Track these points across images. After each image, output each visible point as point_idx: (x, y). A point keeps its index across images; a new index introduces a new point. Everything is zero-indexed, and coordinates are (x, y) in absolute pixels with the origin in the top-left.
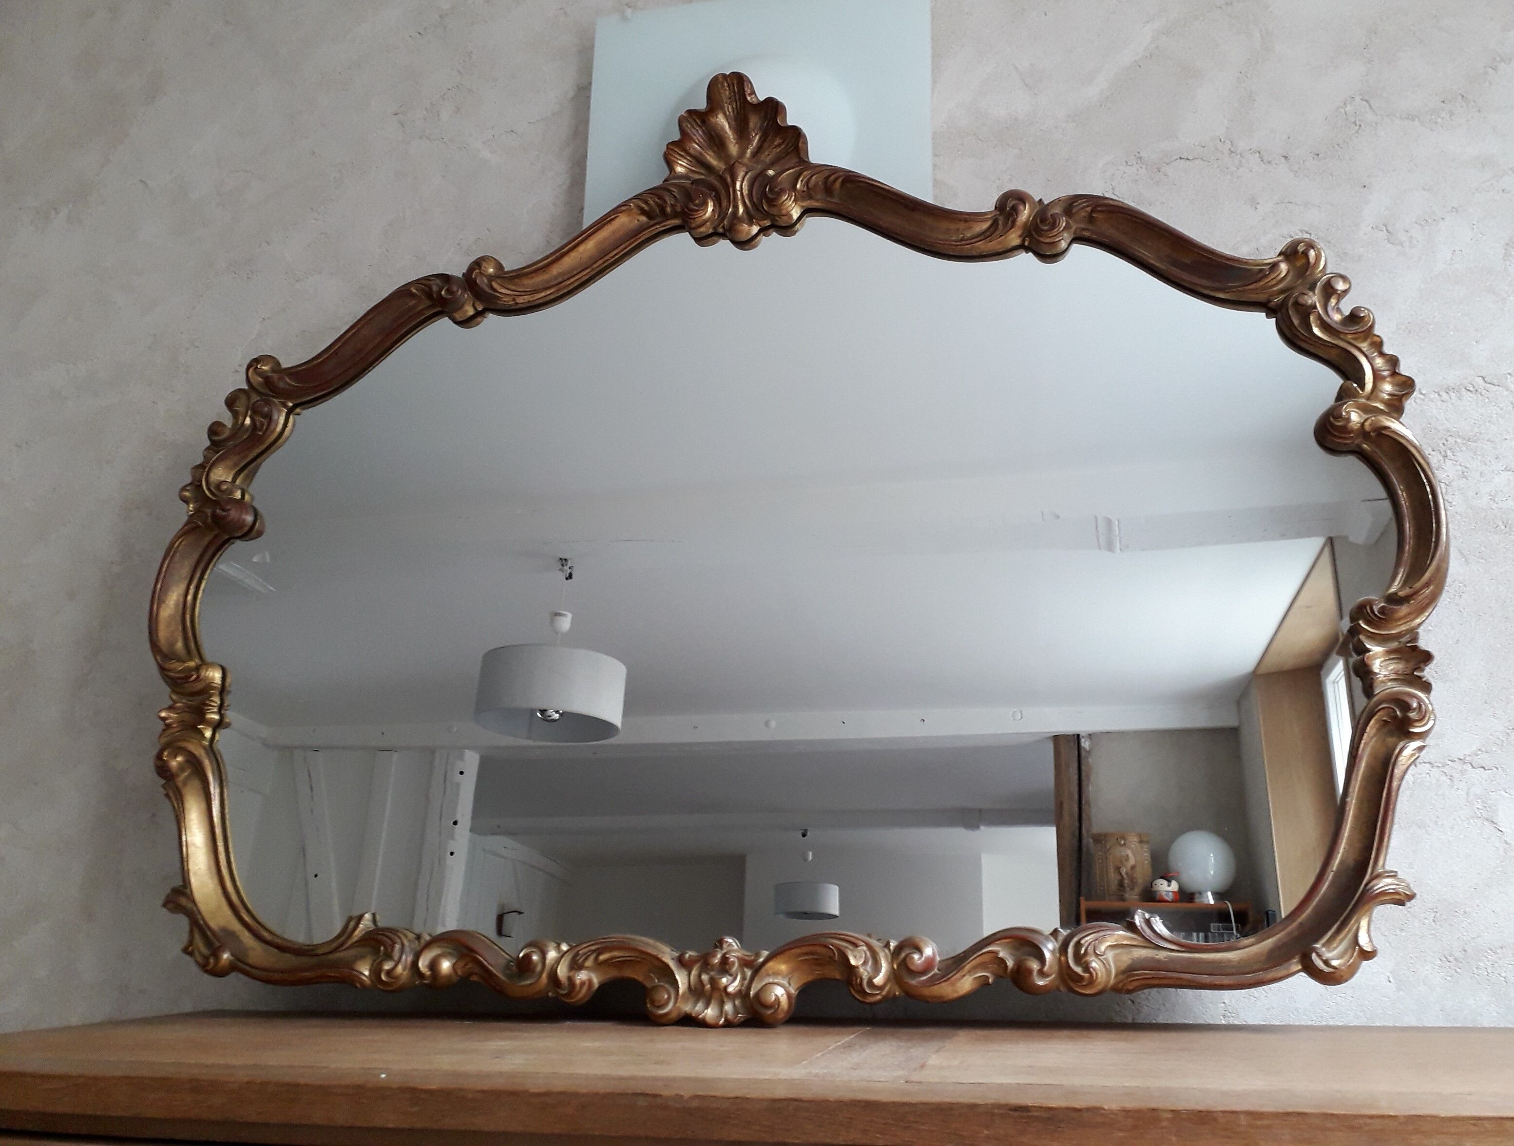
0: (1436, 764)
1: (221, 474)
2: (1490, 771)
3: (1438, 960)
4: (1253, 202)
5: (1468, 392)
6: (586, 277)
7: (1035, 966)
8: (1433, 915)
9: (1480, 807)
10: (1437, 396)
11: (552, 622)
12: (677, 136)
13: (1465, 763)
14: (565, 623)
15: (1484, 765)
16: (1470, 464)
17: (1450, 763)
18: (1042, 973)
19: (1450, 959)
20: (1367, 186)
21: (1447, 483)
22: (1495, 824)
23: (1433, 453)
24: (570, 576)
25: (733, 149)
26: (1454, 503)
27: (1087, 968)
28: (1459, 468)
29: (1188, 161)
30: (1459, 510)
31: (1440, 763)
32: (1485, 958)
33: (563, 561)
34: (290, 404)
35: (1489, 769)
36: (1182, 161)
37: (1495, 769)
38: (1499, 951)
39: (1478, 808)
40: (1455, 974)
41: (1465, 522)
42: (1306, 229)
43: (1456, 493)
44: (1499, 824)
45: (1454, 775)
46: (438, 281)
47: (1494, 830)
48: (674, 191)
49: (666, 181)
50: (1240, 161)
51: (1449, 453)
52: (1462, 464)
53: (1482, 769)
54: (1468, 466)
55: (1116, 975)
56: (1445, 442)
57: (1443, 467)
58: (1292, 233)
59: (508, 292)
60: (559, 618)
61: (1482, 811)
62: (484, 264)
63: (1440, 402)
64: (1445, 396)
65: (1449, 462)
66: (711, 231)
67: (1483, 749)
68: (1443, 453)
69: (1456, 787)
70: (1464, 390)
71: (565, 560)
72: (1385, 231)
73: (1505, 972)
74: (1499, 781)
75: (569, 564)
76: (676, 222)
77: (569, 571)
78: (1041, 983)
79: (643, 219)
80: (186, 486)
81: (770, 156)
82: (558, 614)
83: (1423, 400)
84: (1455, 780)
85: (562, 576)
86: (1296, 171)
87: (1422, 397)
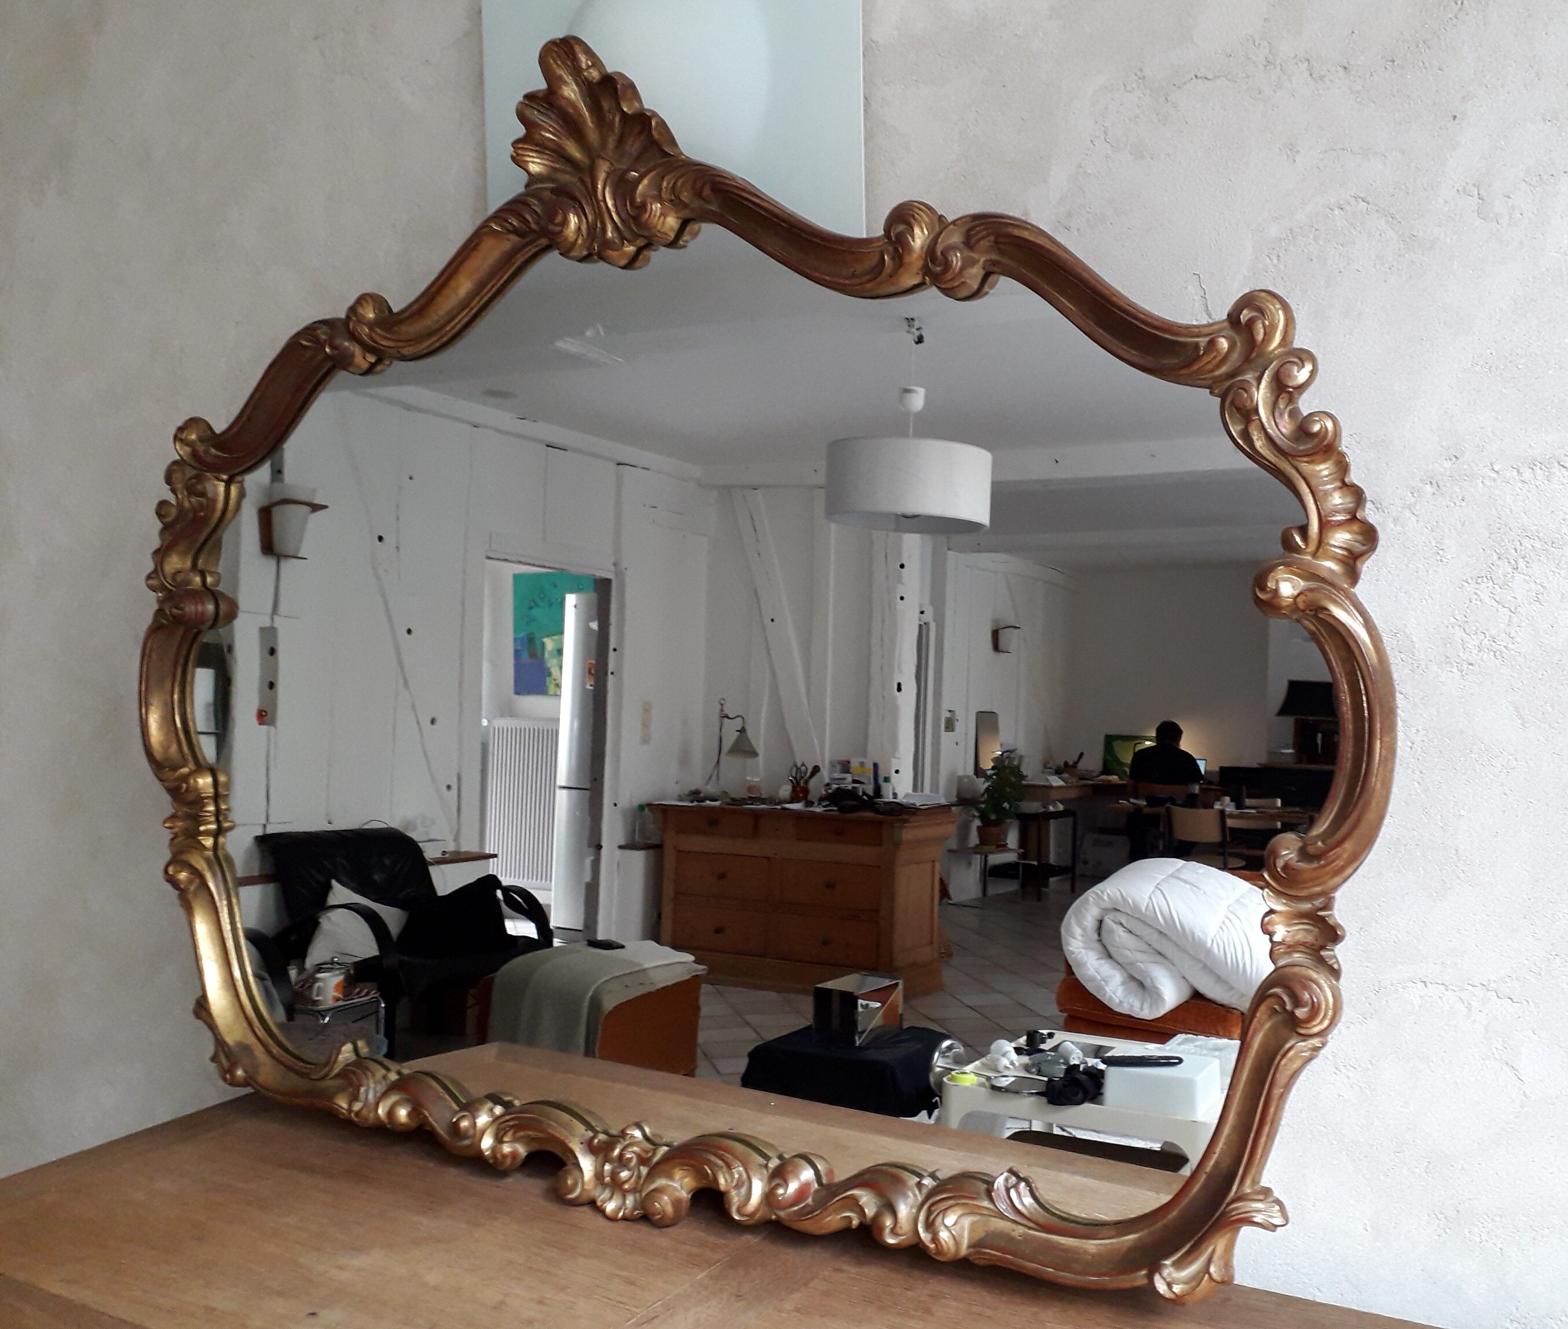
0: (1451, 987)
1: (175, 563)
2: (1518, 1004)
3: (1426, 1216)
4: (1291, 149)
5: (1561, 468)
6: (466, 319)
7: (888, 1222)
8: (1426, 1164)
9: (1500, 1047)
10: (1515, 473)
11: (901, 400)
12: (520, 131)
13: (1488, 990)
14: (918, 401)
15: (1512, 997)
16: (1548, 583)
17: (1470, 987)
18: (894, 1232)
19: (1440, 1216)
20: (1458, 116)
21: (1512, 609)
22: (1516, 1070)
23: (1499, 563)
24: (920, 340)
25: (592, 134)
26: (1518, 639)
27: (935, 1239)
28: (1533, 586)
29: (1206, 81)
30: (1523, 650)
31: (1457, 986)
32: (1479, 1224)
33: (910, 320)
34: (225, 477)
35: (1517, 1002)
36: (1200, 81)
37: (1525, 1003)
38: (1497, 1219)
39: (1497, 1049)
40: (1444, 1235)
41: (1529, 668)
42: (1362, 195)
43: (1523, 624)
44: (1520, 1071)
45: (1472, 1003)
46: (325, 328)
47: (1515, 1078)
48: (535, 204)
49: (527, 186)
50: (1279, 78)
51: (1521, 564)
52: (1538, 581)
53: (1509, 1000)
54: (1545, 584)
55: (969, 1247)
56: (1518, 547)
57: (1510, 584)
58: (1342, 202)
59: (391, 344)
60: (908, 395)
61: (1501, 1052)
62: (360, 310)
63: (1519, 484)
64: (1527, 474)
65: (1519, 578)
66: (585, 253)
67: (1514, 976)
68: (1513, 562)
69: (1472, 1018)
70: (1556, 465)
71: (912, 319)
72: (1476, 196)
73: (1502, 1243)
74: (1527, 1018)
75: (917, 324)
76: (544, 242)
77: (917, 333)
78: (891, 1241)
79: (515, 238)
80: (151, 574)
81: (635, 146)
82: (907, 391)
83: (1495, 480)
84: (1473, 1009)
85: (911, 339)
86: (1358, 92)
87: (1494, 475)
